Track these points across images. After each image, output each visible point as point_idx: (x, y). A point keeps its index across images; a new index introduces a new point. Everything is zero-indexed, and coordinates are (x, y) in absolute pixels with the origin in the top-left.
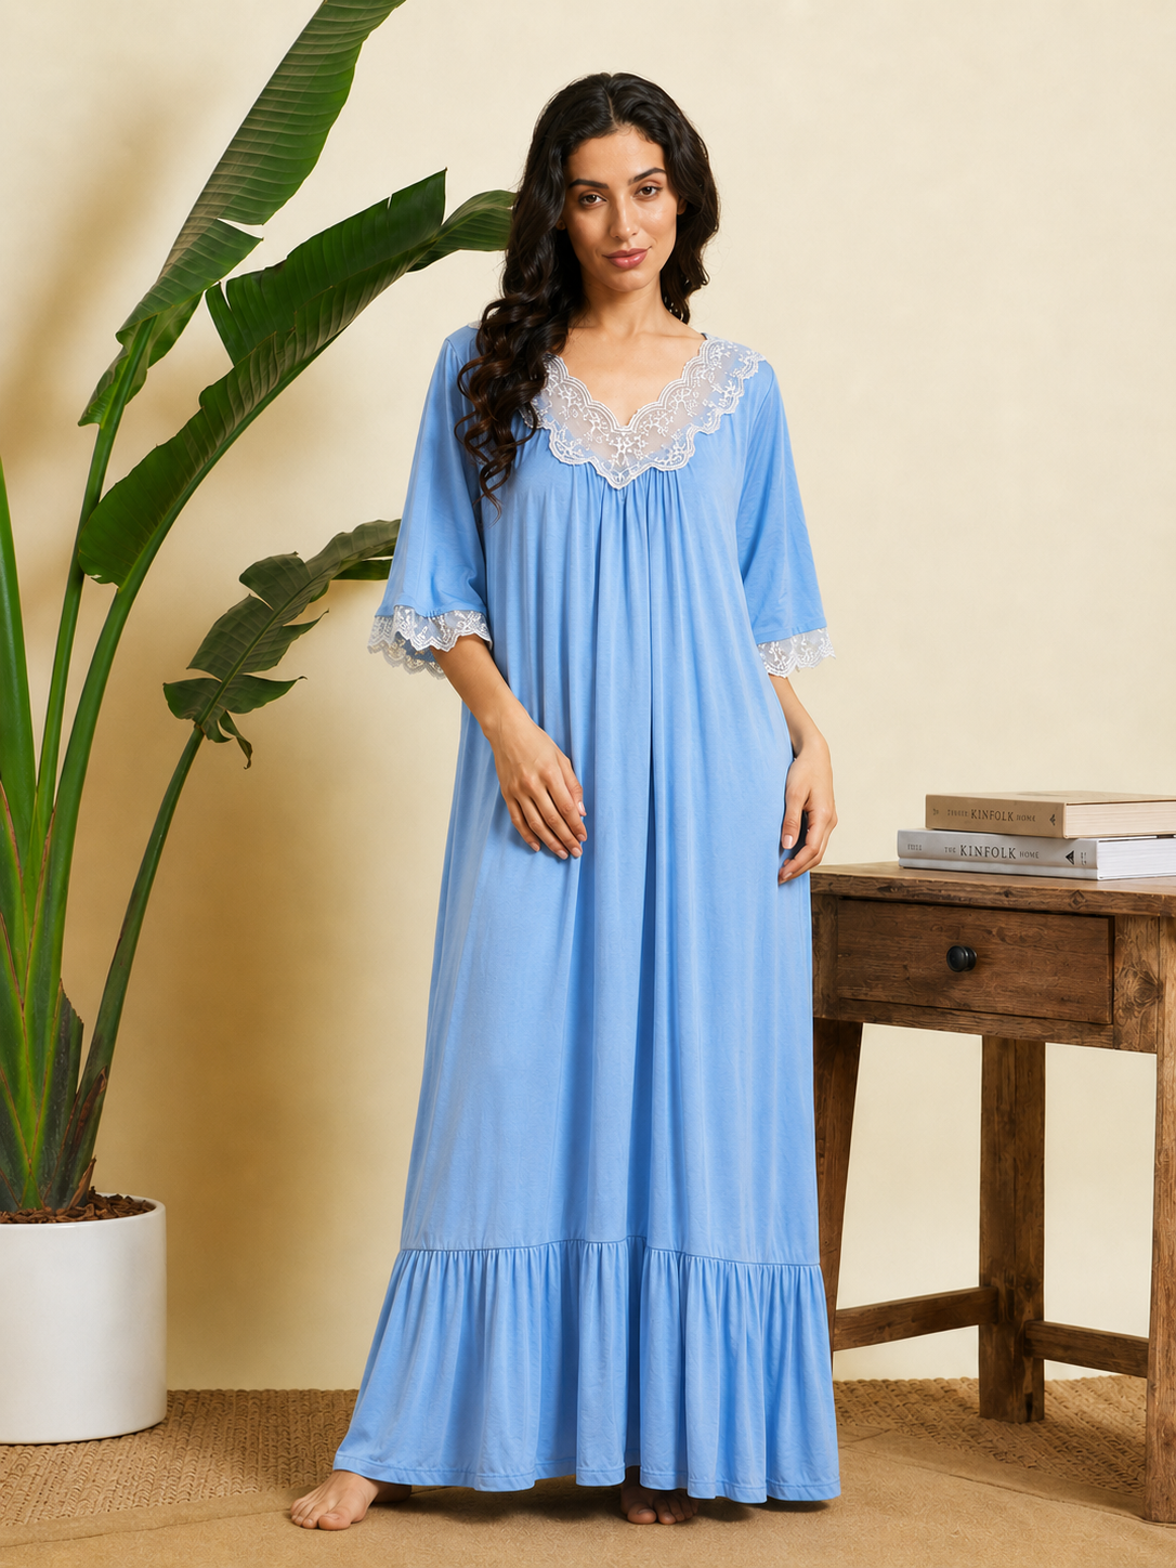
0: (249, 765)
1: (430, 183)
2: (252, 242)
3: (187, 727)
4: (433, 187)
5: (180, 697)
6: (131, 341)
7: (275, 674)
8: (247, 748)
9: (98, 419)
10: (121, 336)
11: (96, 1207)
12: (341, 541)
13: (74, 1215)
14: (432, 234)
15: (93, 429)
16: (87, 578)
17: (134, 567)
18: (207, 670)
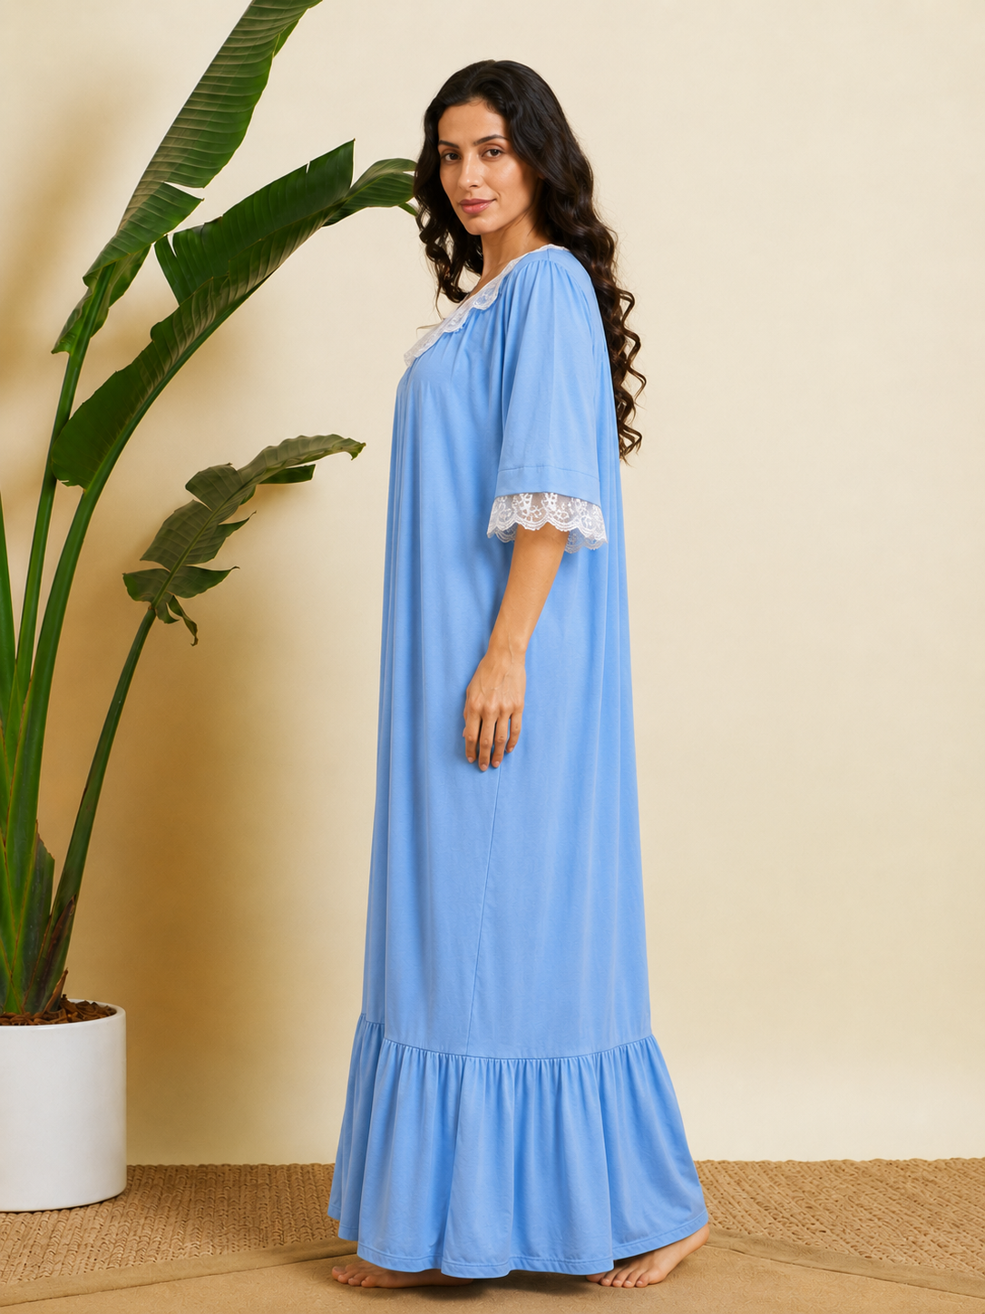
0: (196, 640)
1: (341, 152)
2: (195, 202)
3: (142, 608)
4: (344, 155)
5: (136, 584)
6: (94, 284)
7: (212, 565)
8: (193, 627)
9: (67, 347)
10: (87, 280)
11: (68, 1012)
12: (270, 453)
13: (47, 1019)
14: (343, 195)
15: (64, 356)
16: (59, 483)
17: (97, 473)
18: (159, 560)
